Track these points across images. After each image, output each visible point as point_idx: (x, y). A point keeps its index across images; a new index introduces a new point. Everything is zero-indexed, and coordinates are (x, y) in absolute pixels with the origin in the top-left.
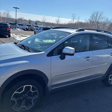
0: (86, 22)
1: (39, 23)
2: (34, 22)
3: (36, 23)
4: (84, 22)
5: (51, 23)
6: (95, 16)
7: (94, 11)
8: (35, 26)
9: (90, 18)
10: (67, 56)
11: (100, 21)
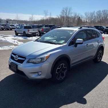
0: (57, 17)
1: (11, 22)
2: (5, 20)
3: (7, 22)
4: (56, 17)
5: (23, 20)
6: (65, 11)
7: (64, 7)
8: (11, 25)
9: (61, 14)
10: (78, 45)
11: (70, 16)
